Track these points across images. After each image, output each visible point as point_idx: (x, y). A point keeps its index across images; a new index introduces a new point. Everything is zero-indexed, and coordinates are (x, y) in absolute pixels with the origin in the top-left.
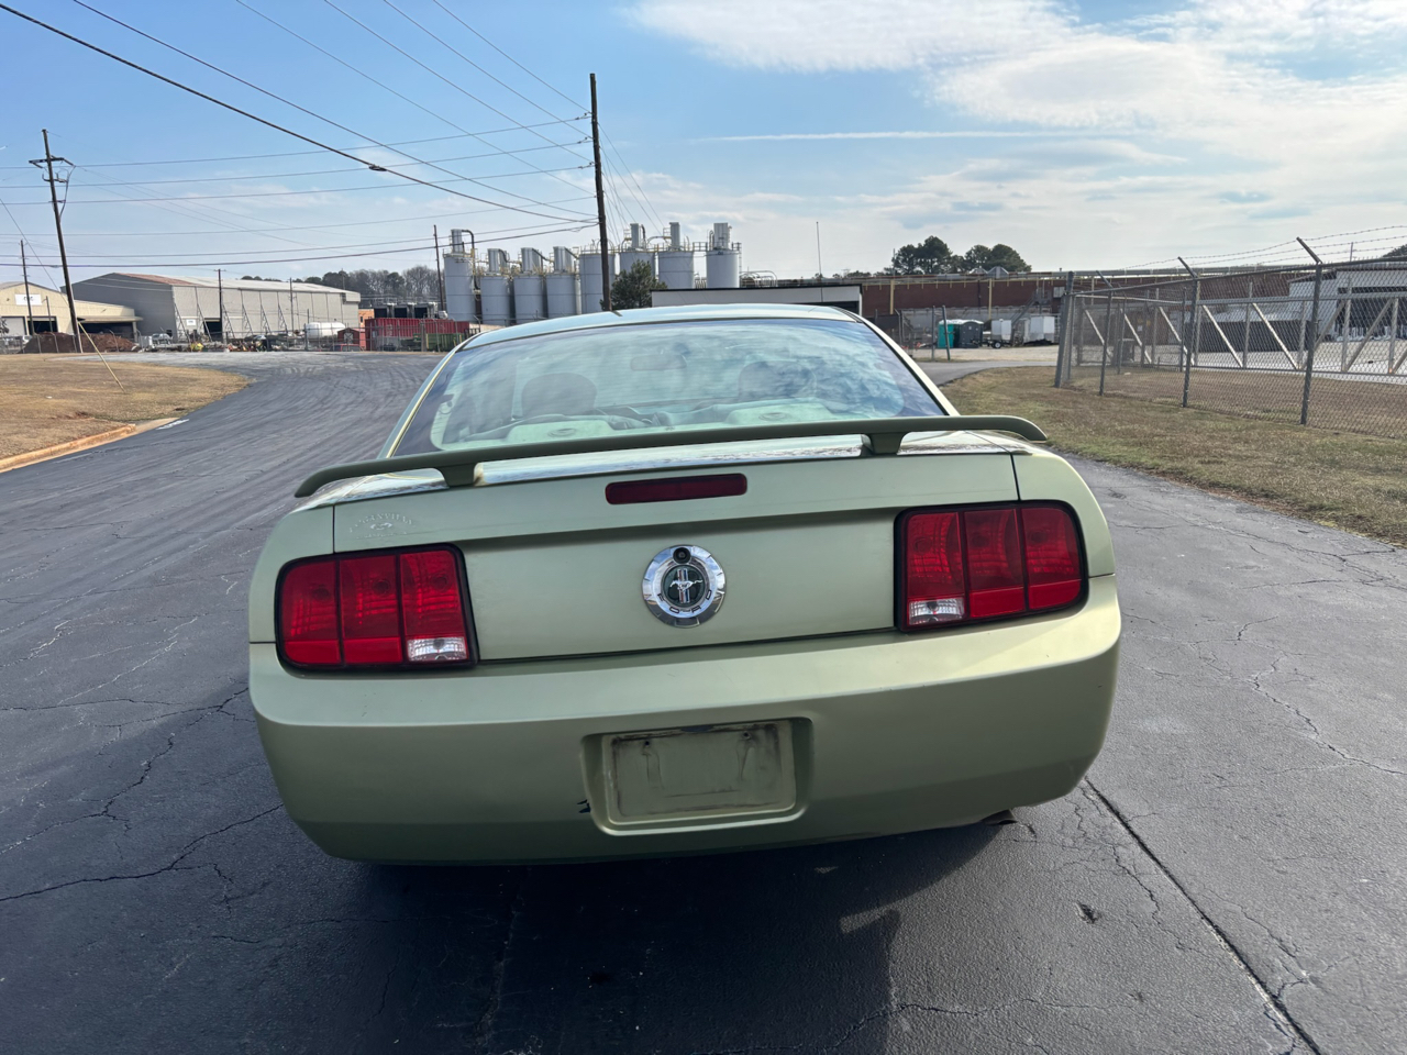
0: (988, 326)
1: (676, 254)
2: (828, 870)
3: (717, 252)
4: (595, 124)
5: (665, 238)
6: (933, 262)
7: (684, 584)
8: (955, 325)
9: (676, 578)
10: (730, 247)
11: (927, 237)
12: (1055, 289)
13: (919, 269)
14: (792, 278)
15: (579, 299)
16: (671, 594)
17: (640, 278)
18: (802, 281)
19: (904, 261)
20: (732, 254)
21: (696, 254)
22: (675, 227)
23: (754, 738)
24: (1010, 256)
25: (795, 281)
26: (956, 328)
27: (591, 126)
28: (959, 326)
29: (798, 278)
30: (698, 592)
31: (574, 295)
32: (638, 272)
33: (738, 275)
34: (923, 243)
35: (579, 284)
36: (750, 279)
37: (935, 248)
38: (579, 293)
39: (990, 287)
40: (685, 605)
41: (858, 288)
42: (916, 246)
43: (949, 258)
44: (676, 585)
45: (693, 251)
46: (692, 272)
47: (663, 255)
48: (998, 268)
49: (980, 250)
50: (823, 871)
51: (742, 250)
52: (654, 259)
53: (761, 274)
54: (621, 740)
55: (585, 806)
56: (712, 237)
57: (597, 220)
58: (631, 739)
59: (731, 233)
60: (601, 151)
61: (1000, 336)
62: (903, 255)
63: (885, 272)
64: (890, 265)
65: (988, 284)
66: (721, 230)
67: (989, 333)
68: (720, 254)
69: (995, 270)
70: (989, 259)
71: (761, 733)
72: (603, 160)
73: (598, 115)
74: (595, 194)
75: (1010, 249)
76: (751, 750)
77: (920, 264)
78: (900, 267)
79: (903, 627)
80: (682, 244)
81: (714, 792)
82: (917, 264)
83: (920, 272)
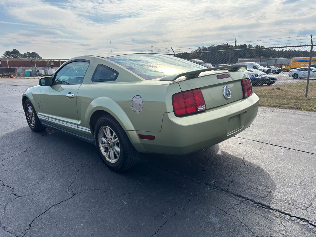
0: (38, 71)
6: (15, 55)
8: (30, 71)
11: (13, 49)
12: (51, 63)
13: (12, 57)
19: (7, 55)
34: (12, 51)
37: (15, 52)
39: (35, 62)
42: (10, 51)
43: (20, 55)
48: (36, 58)
49: (28, 53)
61: (42, 74)
62: (7, 53)
63: (2, 58)
64: (3, 56)
67: (39, 73)
70: (31, 55)
75: (36, 53)
77: (12, 56)
78: (6, 56)
82: (11, 56)
83: (12, 58)
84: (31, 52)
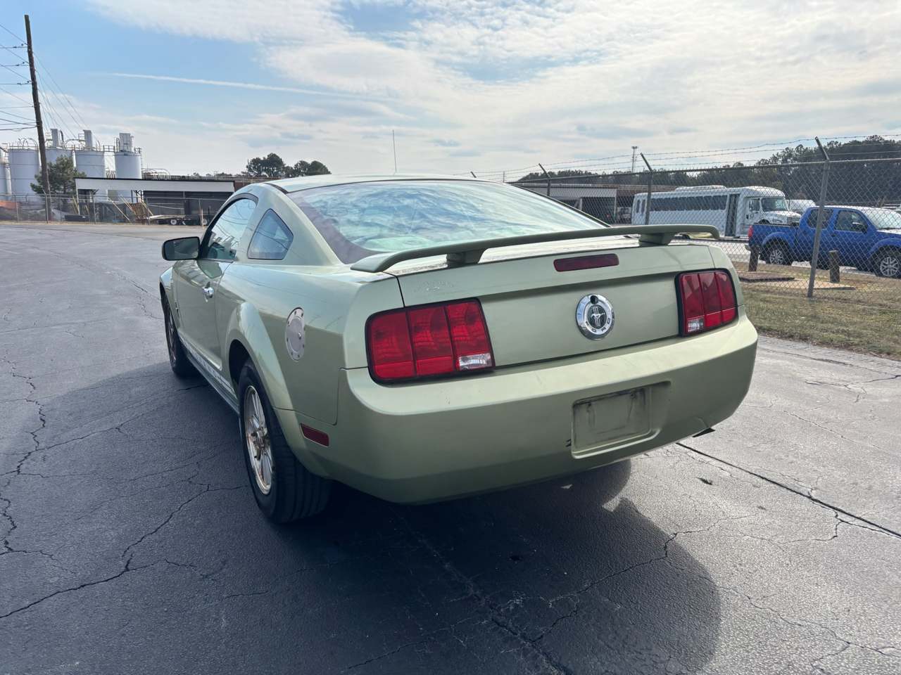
1: (89, 152)
3: (123, 153)
4: (30, 53)
5: (80, 141)
6: (273, 170)
7: (597, 315)
9: (593, 313)
10: (133, 151)
11: (269, 154)
13: (264, 173)
14: (182, 175)
15: (9, 183)
16: (592, 321)
17: (64, 168)
18: (188, 177)
19: (254, 168)
20: (135, 155)
21: (106, 154)
22: (88, 134)
23: (635, 397)
24: (322, 169)
25: (183, 177)
27: (27, 54)
29: (186, 175)
30: (603, 320)
31: (5, 180)
32: (62, 163)
33: (141, 170)
34: (266, 157)
35: (8, 171)
36: (149, 173)
37: (274, 161)
38: (10, 178)
40: (598, 328)
42: (262, 159)
43: (284, 168)
44: (594, 316)
45: (104, 151)
46: (104, 166)
47: (80, 153)
49: (303, 163)
50: (567, 487)
51: (142, 153)
52: (72, 155)
53: (158, 171)
54: (578, 404)
55: (569, 442)
56: (118, 142)
57: (36, 124)
58: (582, 403)
59: (133, 140)
60: (36, 73)
62: (254, 164)
63: (242, 174)
64: (246, 170)
66: (125, 139)
68: (125, 155)
70: (309, 170)
71: (638, 394)
72: (38, 80)
73: (33, 47)
74: (33, 104)
75: (321, 164)
76: (634, 404)
77: (265, 170)
78: (252, 172)
79: (683, 333)
80: (94, 146)
81: (617, 429)
82: (263, 170)
83: (265, 176)
84: (310, 161)
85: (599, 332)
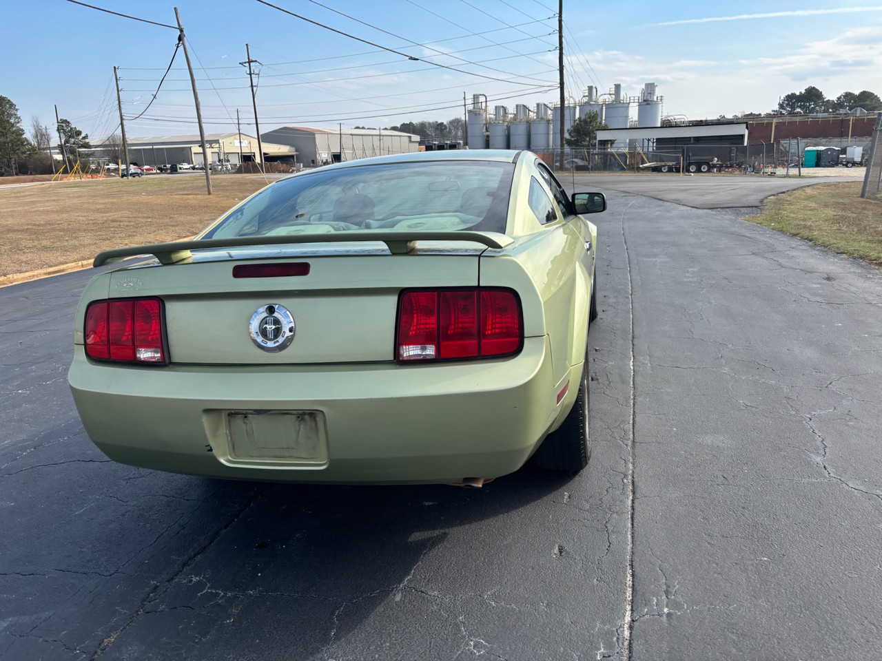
0: (844, 151)
1: (617, 105)
2: (431, 503)
3: (646, 103)
4: (560, 21)
5: (610, 94)
6: (810, 105)
7: (270, 327)
8: (817, 151)
9: (266, 324)
10: (655, 99)
11: (807, 87)
13: (798, 110)
14: (699, 119)
15: (551, 137)
16: (263, 333)
17: (591, 121)
18: (706, 121)
19: (788, 105)
20: (656, 104)
21: (631, 104)
22: (618, 87)
23: (303, 419)
24: (873, 99)
25: (701, 121)
26: (819, 154)
27: (558, 22)
28: (821, 151)
29: (704, 119)
30: (277, 332)
31: (548, 134)
32: (589, 118)
33: (660, 118)
34: (803, 92)
35: (551, 126)
36: (668, 120)
37: (813, 95)
38: (552, 133)
39: (851, 123)
40: (271, 340)
41: (745, 125)
42: (798, 94)
43: (823, 102)
44: (266, 328)
45: (630, 103)
46: (627, 117)
47: (609, 106)
48: (859, 109)
49: (848, 96)
50: (427, 504)
51: (663, 101)
52: (602, 109)
53: (676, 117)
54: (232, 414)
55: (209, 448)
56: (643, 93)
57: (559, 85)
58: (237, 414)
59: (657, 89)
60: (563, 39)
61: (853, 158)
62: (787, 100)
63: (772, 113)
64: (776, 108)
65: (849, 120)
66: (650, 88)
67: (844, 156)
68: (648, 104)
69: (856, 111)
70: (855, 102)
71: (307, 417)
72: (564, 45)
73: (563, 15)
74: (558, 68)
75: (872, 94)
76: (302, 426)
77: (800, 107)
78: (785, 109)
79: (399, 361)
80: (622, 98)
81: (283, 448)
82: (798, 106)
83: (800, 113)
85: (270, 344)
